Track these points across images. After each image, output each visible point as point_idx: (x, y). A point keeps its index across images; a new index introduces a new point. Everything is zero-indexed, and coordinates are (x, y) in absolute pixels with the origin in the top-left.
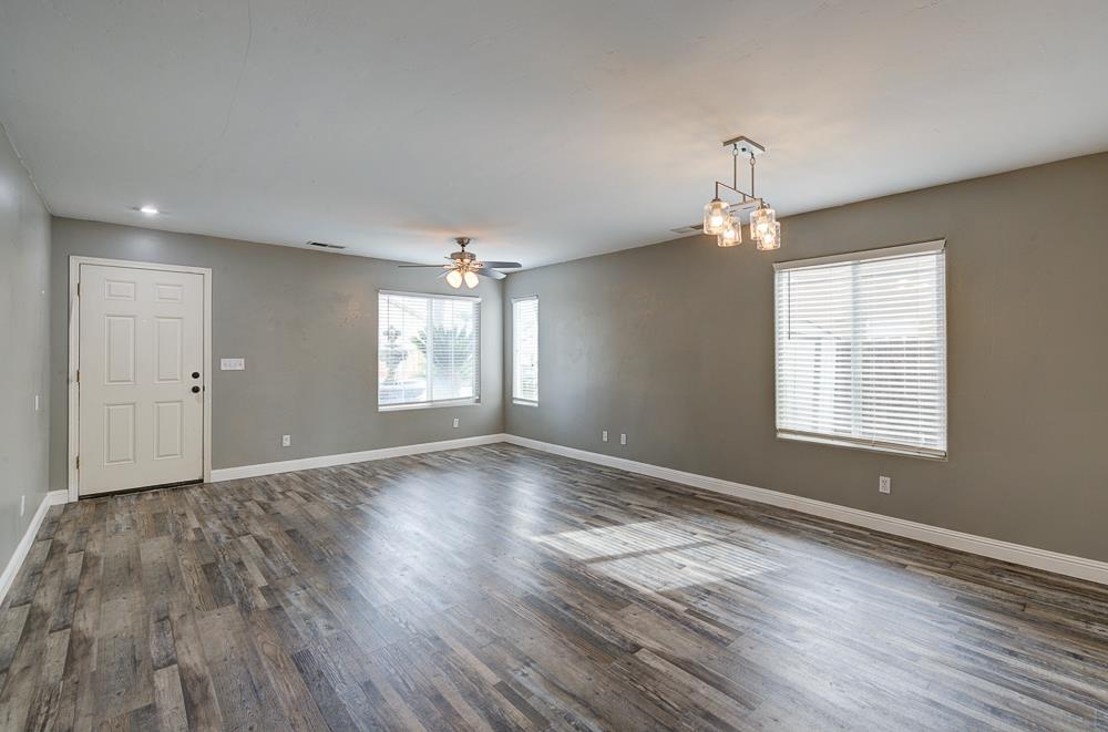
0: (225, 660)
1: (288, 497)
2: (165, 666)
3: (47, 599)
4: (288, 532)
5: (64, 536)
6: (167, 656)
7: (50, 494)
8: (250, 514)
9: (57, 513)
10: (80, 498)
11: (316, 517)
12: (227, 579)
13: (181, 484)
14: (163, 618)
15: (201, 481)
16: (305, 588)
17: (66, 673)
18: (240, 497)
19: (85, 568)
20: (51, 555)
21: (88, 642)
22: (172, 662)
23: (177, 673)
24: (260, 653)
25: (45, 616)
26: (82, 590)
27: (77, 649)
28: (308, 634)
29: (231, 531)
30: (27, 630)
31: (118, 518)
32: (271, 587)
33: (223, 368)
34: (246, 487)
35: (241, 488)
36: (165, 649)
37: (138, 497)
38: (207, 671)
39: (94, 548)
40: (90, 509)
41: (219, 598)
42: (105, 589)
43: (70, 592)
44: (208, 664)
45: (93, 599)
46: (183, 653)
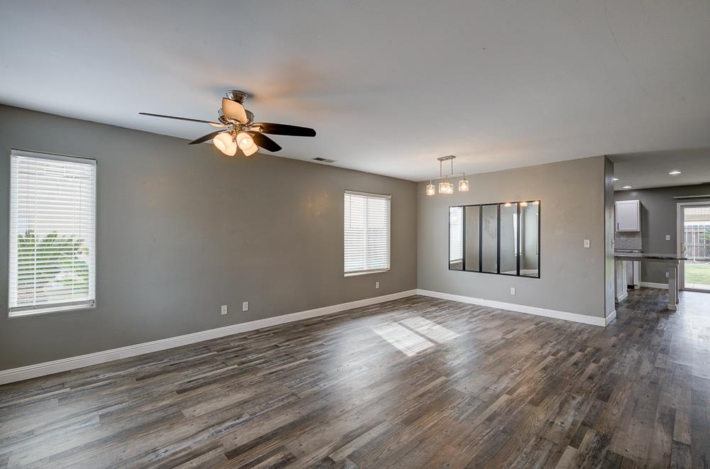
0: (642, 422)
2: (683, 444)
6: (679, 449)
22: (677, 443)
23: (675, 435)
24: (621, 413)
32: (569, 441)
36: (679, 454)
38: (656, 424)
44: (653, 427)
46: (667, 443)
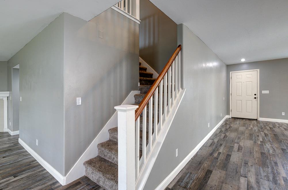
1: (280, 128)
3: (223, 129)
4: (274, 135)
5: (227, 122)
7: (227, 116)
8: (266, 128)
9: (228, 119)
10: (232, 117)
11: (285, 134)
12: (254, 137)
13: (252, 119)
14: (246, 163)
15: (257, 120)
16: (271, 144)
17: (223, 138)
18: (265, 125)
19: (229, 127)
20: (225, 124)
21: (227, 136)
25: (222, 131)
26: (228, 130)
27: (225, 136)
28: (267, 151)
29: (259, 130)
30: (220, 132)
31: (237, 122)
33: (262, 93)
34: (268, 123)
35: (267, 123)
37: (242, 120)
39: (232, 125)
40: (233, 120)
41: (251, 139)
42: (231, 131)
43: (226, 130)
45: (229, 132)
